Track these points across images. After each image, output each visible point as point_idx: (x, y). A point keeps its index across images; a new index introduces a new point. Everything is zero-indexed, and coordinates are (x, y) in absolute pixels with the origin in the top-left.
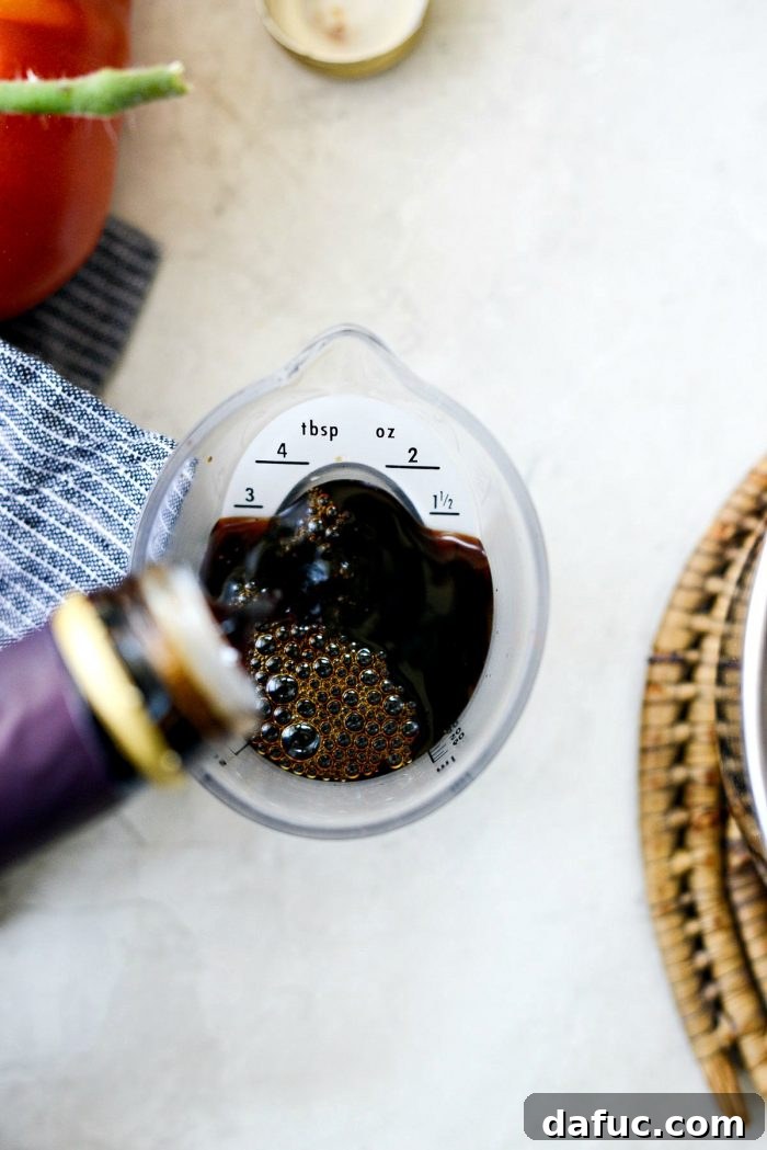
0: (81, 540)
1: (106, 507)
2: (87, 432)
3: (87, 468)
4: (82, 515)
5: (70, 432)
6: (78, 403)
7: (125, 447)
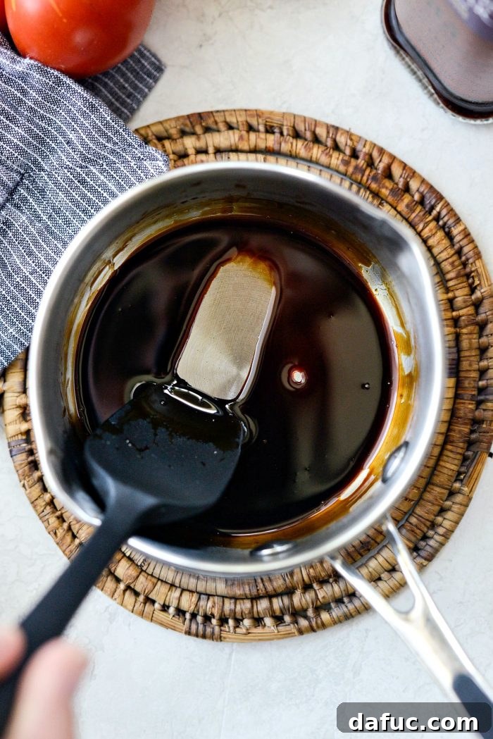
0: (105, 194)
1: (120, 181)
2: (117, 141)
3: (114, 159)
4: (107, 182)
5: (109, 140)
6: (116, 126)
7: (136, 152)
